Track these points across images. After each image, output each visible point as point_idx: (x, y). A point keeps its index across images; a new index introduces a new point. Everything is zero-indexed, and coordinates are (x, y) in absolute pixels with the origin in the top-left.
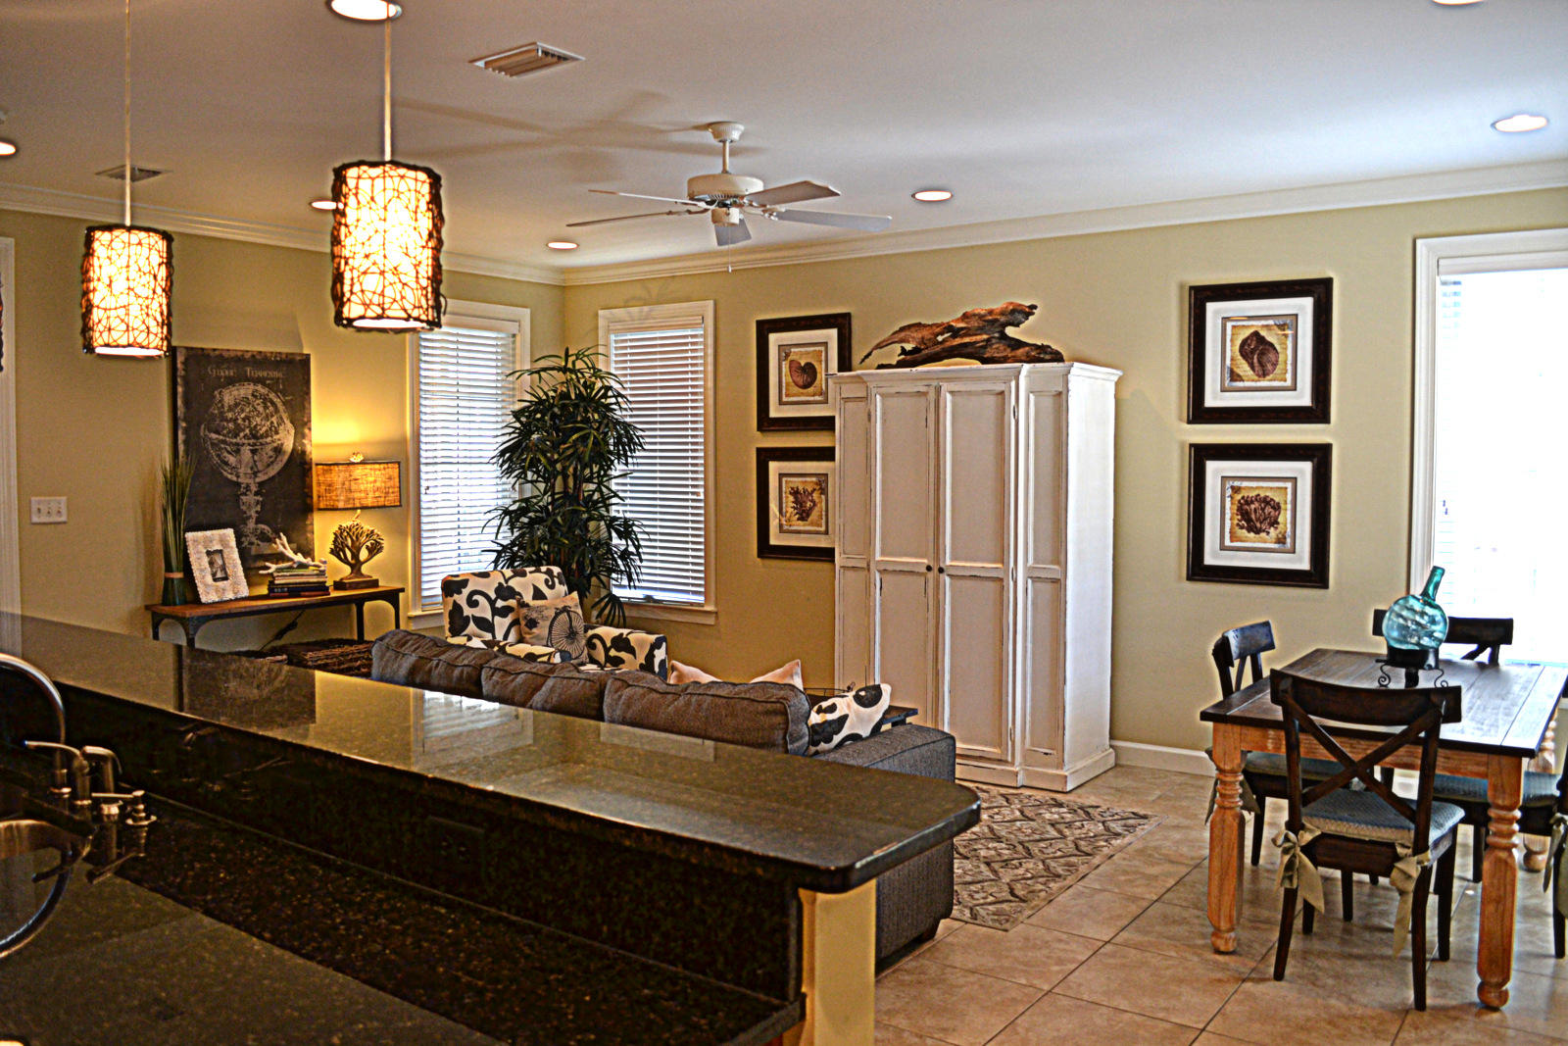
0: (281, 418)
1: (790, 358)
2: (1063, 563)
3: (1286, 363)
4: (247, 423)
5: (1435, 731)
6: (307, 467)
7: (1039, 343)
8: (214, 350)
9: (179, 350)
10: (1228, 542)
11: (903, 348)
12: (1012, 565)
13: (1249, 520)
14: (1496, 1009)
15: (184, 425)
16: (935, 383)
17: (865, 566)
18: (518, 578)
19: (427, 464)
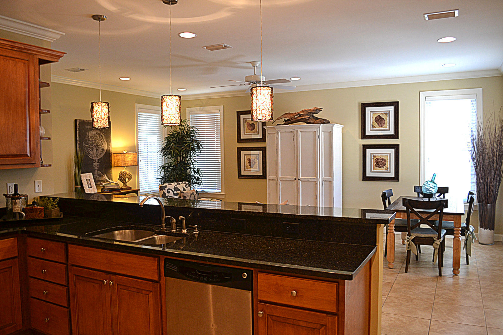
0: (104, 140)
1: (247, 122)
2: (332, 177)
3: (387, 123)
4: (95, 142)
5: (442, 210)
6: (110, 154)
7: (323, 118)
8: (87, 120)
9: (77, 120)
10: (372, 170)
11: (285, 120)
12: (319, 177)
13: (378, 164)
14: (457, 275)
15: (79, 142)
16: (296, 129)
17: (276, 179)
18: (178, 185)
19: (141, 153)
